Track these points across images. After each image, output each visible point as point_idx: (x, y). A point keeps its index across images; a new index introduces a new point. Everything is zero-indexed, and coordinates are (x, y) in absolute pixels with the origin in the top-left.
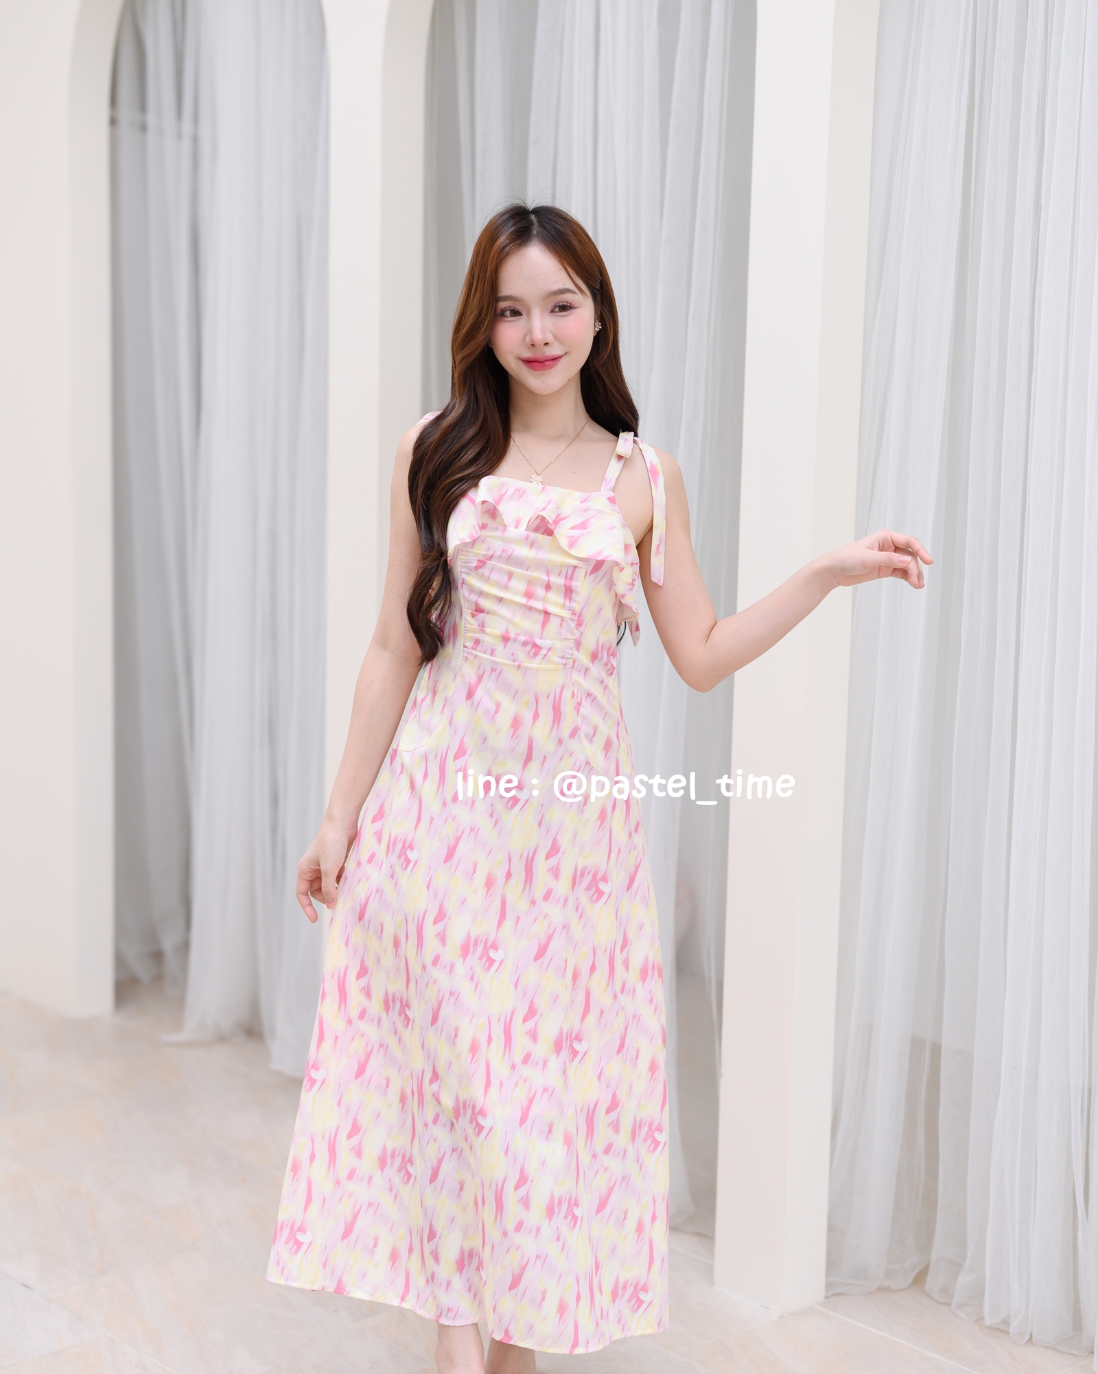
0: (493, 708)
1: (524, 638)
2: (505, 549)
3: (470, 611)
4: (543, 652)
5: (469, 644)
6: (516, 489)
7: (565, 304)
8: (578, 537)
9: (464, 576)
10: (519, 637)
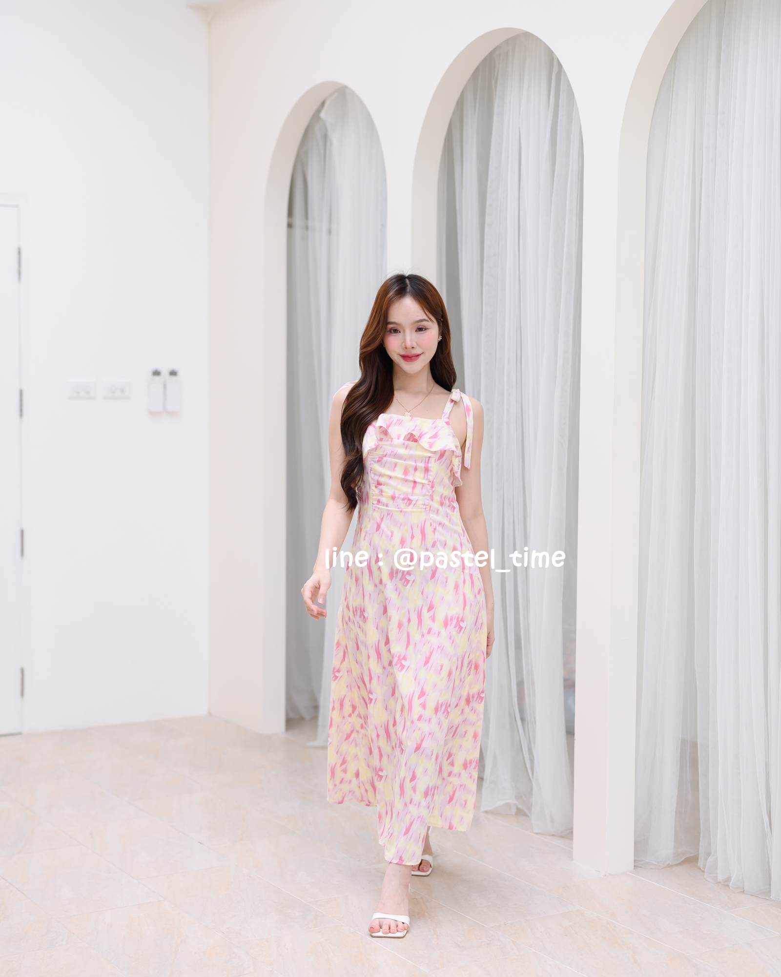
0: (390, 534)
1: (404, 496)
2: (393, 450)
3: (374, 485)
4: (414, 502)
5: (375, 502)
6: (398, 420)
7: (423, 327)
8: (433, 442)
10: (401, 496)
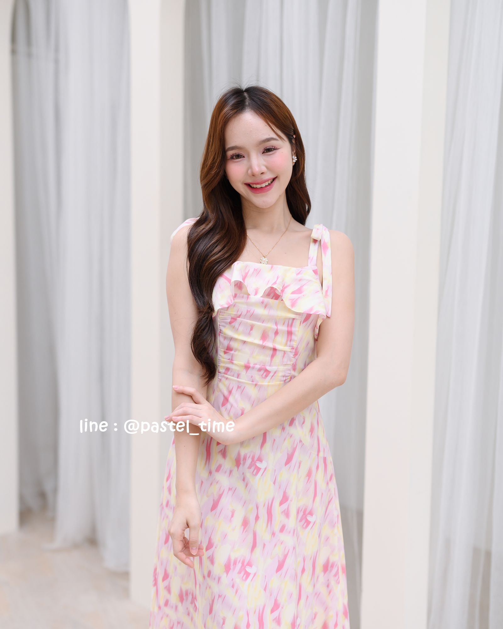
1: (260, 366)
2: (249, 310)
3: (224, 350)
4: (272, 374)
5: (222, 371)
7: (271, 147)
8: (297, 299)
9: (222, 328)
10: (256, 366)
